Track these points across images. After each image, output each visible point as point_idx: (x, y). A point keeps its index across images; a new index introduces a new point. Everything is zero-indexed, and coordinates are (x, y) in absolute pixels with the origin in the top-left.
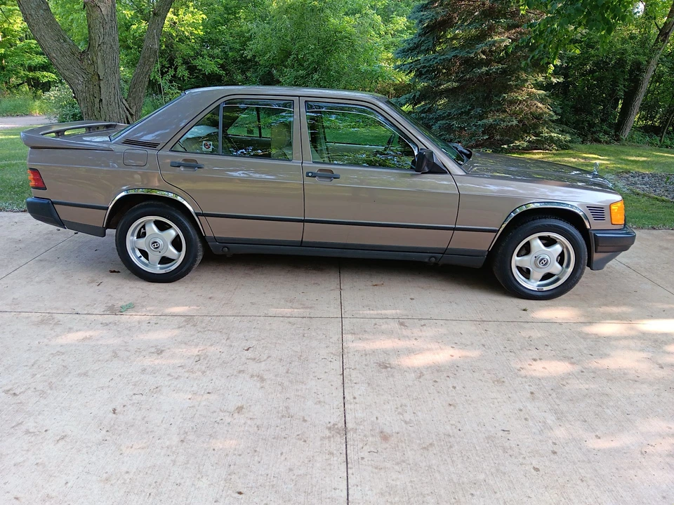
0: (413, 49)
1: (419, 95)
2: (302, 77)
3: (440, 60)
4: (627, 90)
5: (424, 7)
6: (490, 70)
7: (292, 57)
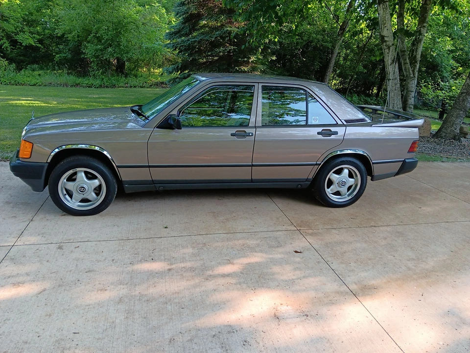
0: (176, 33)
1: (181, 66)
2: (101, 50)
3: (192, 41)
4: (321, 65)
5: (183, 4)
6: (226, 50)
7: (92, 35)
